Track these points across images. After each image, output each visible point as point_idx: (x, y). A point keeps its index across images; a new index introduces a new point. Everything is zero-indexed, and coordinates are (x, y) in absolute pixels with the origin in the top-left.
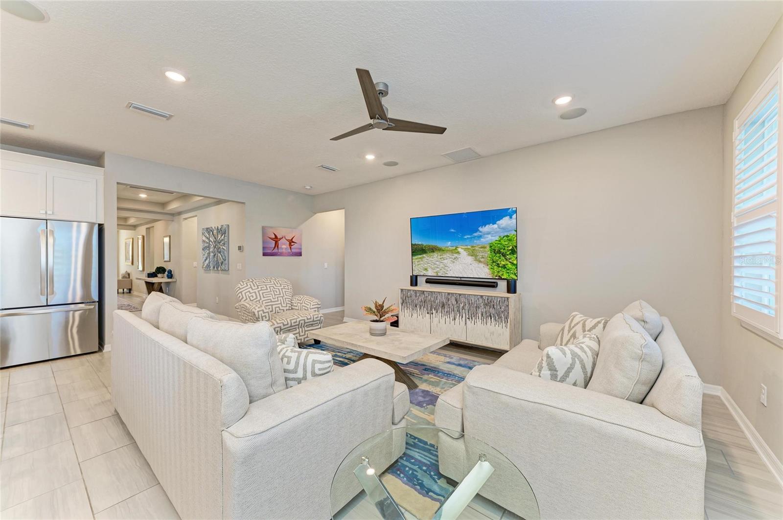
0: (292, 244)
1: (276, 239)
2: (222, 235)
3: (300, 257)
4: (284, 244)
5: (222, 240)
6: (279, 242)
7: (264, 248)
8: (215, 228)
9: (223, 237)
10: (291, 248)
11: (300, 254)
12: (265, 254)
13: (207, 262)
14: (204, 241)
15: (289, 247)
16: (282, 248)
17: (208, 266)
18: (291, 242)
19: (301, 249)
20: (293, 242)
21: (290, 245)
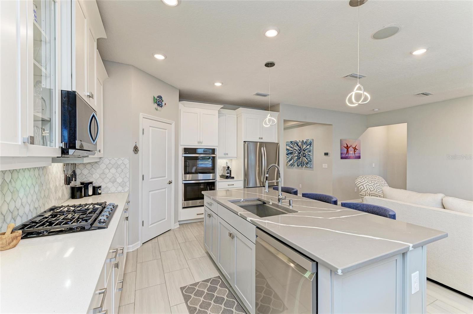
0: (356, 150)
1: (347, 147)
2: (307, 146)
3: (360, 159)
4: (351, 151)
5: (307, 149)
6: (349, 149)
7: (341, 154)
8: (299, 141)
9: (308, 147)
10: (355, 153)
11: (359, 157)
12: (342, 158)
13: (291, 162)
14: (287, 149)
15: (354, 153)
16: (350, 153)
17: (292, 165)
18: (355, 149)
19: (360, 153)
20: (356, 149)
21: (355, 151)
